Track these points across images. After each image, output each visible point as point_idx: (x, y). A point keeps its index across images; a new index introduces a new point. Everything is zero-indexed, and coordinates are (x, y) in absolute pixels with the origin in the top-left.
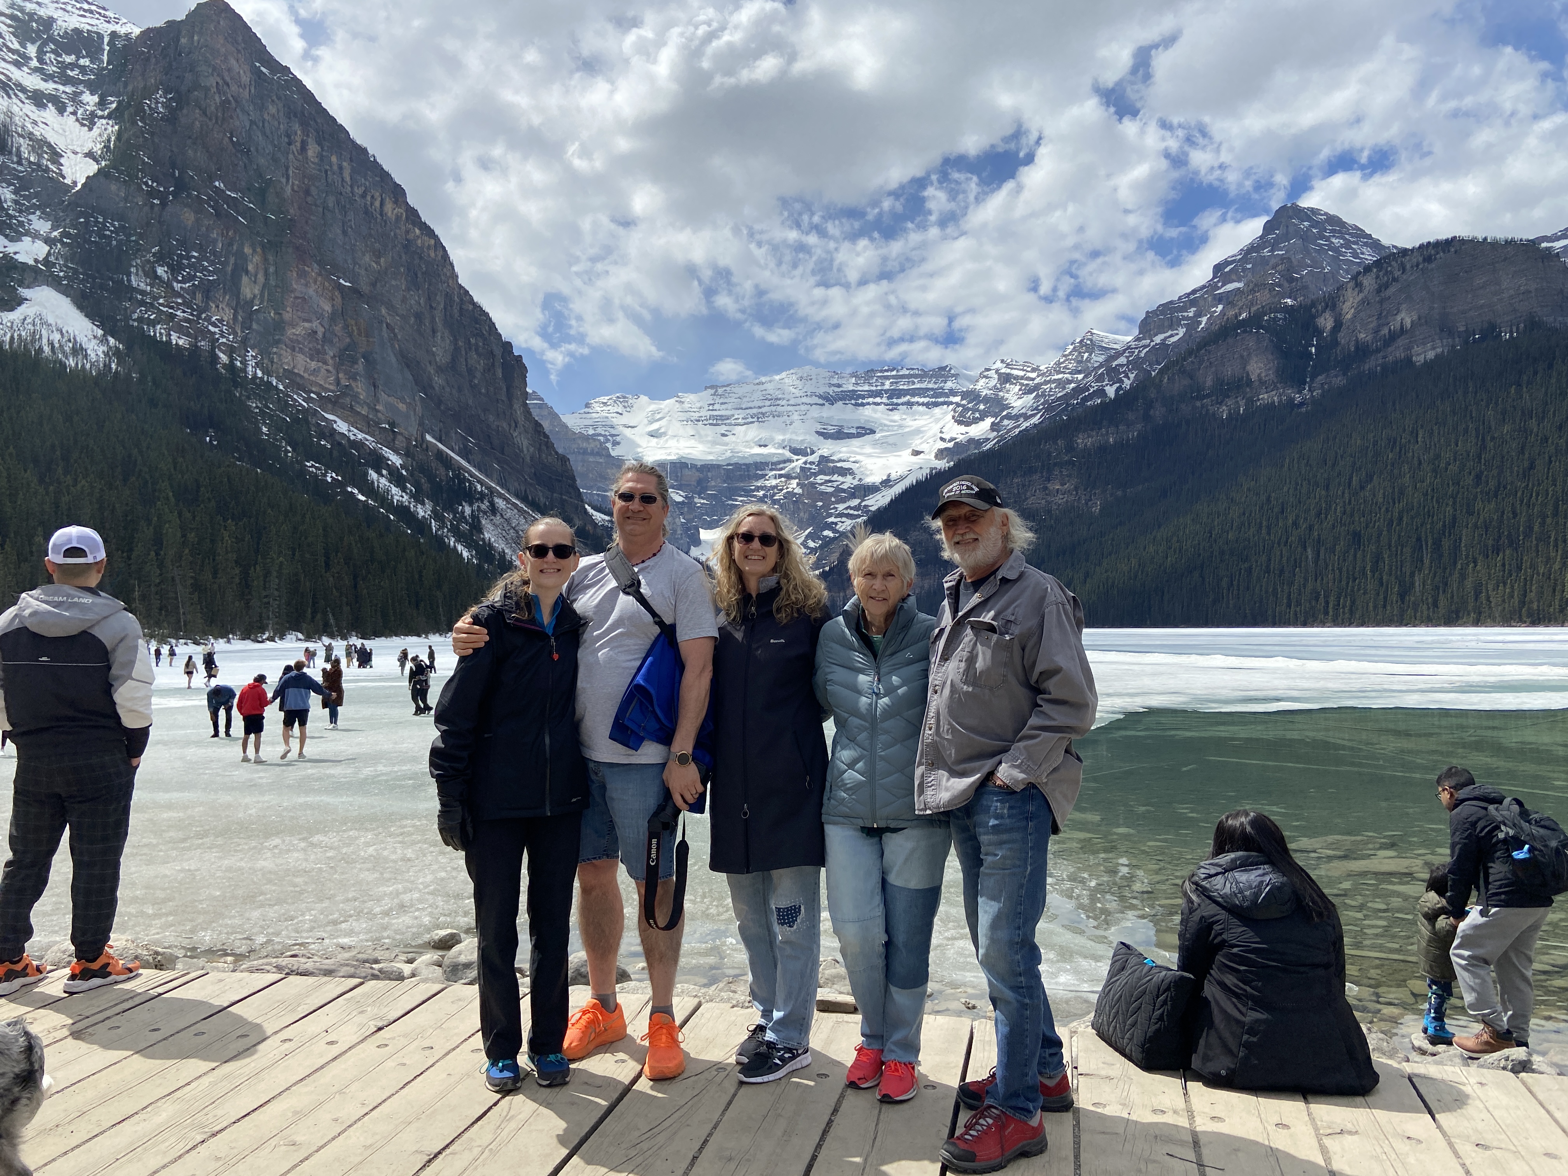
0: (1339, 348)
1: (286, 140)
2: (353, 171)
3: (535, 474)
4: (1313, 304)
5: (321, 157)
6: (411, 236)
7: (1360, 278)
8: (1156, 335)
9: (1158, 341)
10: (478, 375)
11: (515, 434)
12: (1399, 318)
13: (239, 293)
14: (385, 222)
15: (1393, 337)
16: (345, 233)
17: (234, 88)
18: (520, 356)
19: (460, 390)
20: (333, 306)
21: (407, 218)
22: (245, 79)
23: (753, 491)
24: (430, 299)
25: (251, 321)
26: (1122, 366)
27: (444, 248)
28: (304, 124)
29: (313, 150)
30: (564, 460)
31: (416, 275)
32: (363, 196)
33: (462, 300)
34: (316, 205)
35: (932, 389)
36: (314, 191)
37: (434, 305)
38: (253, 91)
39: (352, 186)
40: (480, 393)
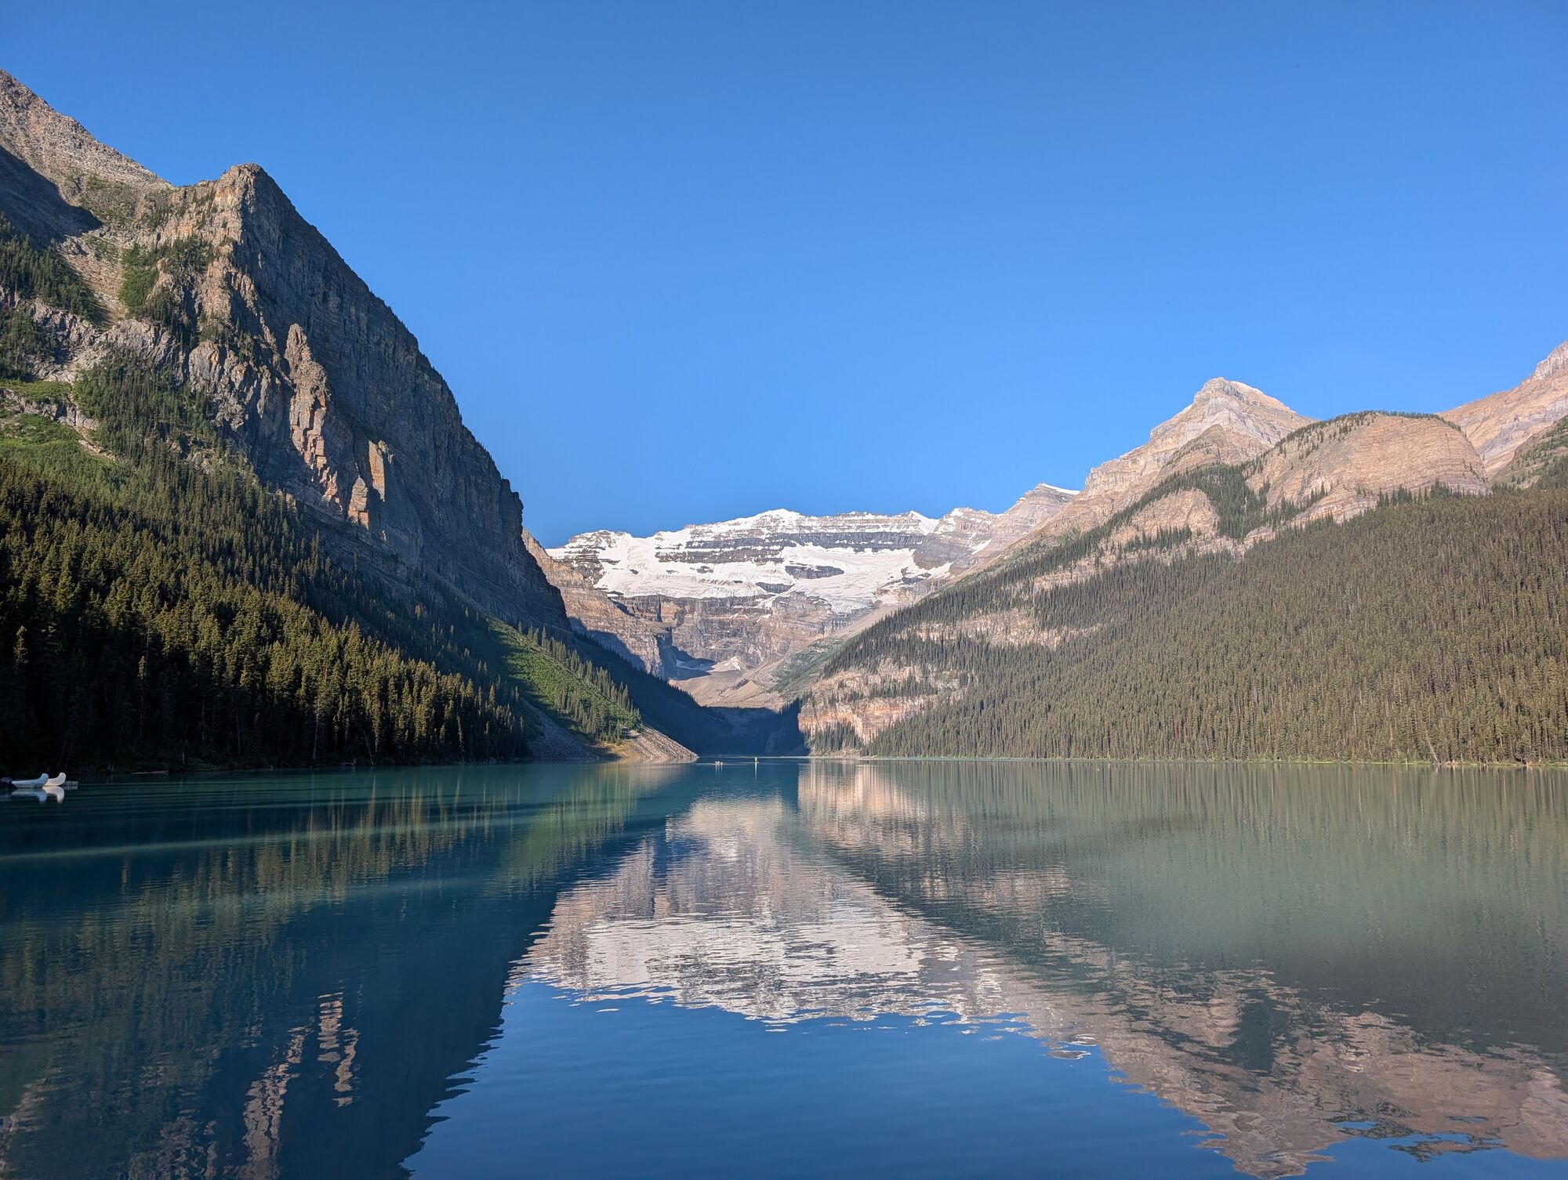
0: (1268, 508)
1: (310, 292)
2: (370, 321)
3: (527, 603)
4: (1243, 467)
5: (341, 307)
6: (419, 381)
7: (1286, 446)
10: (476, 509)
11: (509, 566)
12: (1319, 482)
13: (257, 431)
14: (397, 367)
15: (1316, 498)
16: (359, 376)
17: (263, 242)
18: (517, 493)
19: (458, 524)
20: (345, 443)
21: (417, 364)
22: (275, 235)
24: (434, 438)
25: (268, 456)
27: (450, 392)
28: (327, 279)
29: (333, 302)
30: (556, 591)
31: (423, 416)
32: (378, 343)
33: (464, 440)
34: (333, 351)
35: (895, 534)
36: (332, 338)
37: (438, 444)
38: (281, 246)
39: (368, 336)
40: (478, 527)
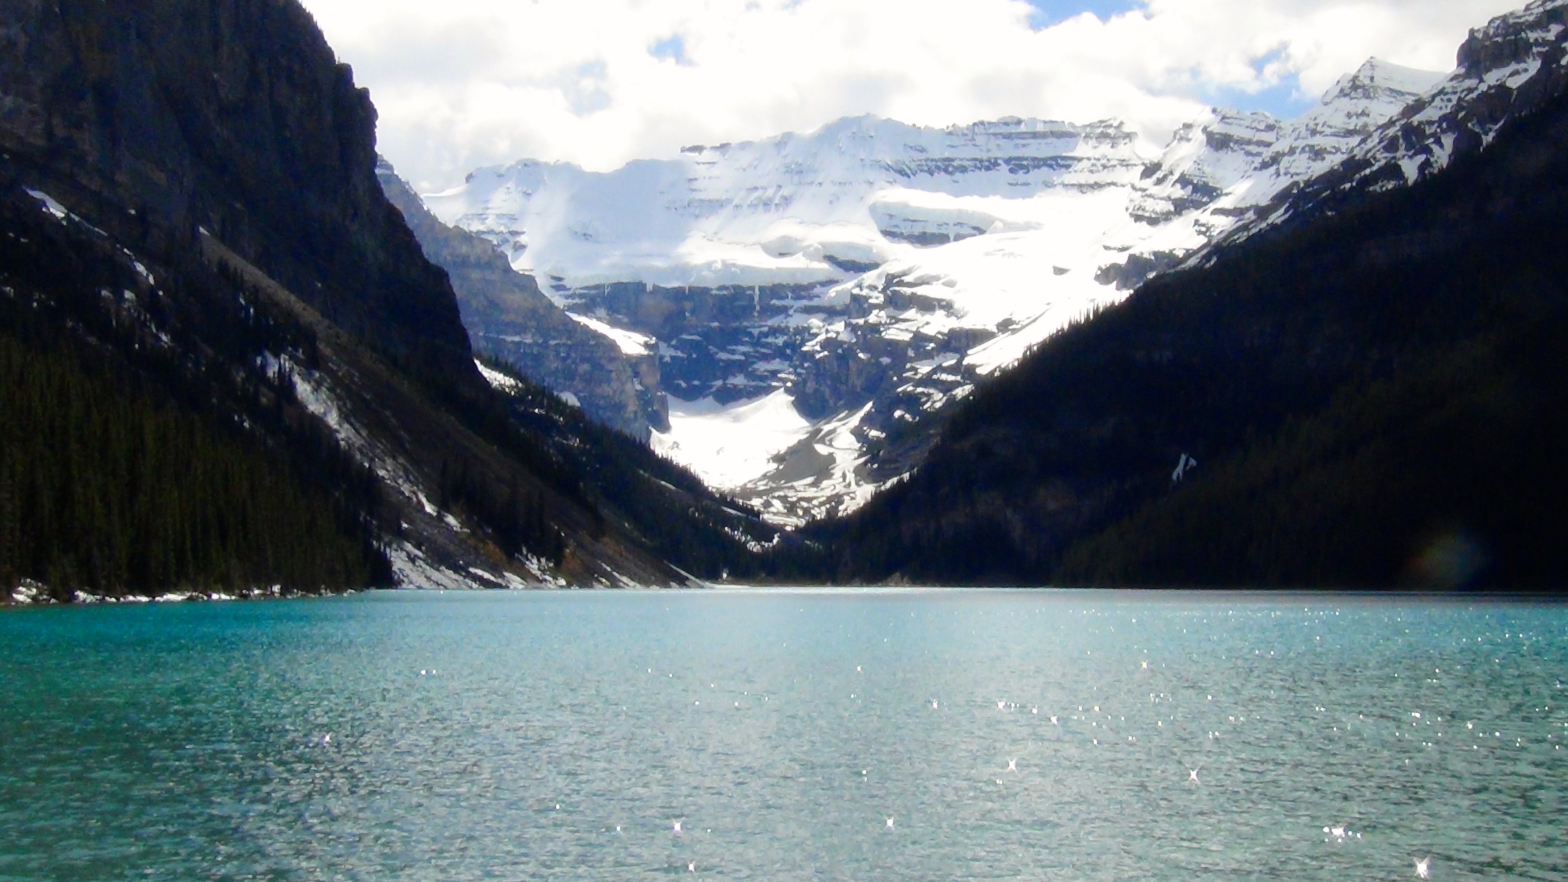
3: (386, 299)
8: (1488, 70)
9: (1493, 82)
10: (292, 121)
11: (355, 227)
18: (366, 90)
23: (766, 335)
26: (1430, 123)
35: (1089, 159)
